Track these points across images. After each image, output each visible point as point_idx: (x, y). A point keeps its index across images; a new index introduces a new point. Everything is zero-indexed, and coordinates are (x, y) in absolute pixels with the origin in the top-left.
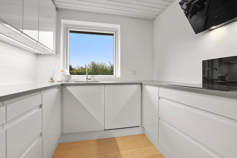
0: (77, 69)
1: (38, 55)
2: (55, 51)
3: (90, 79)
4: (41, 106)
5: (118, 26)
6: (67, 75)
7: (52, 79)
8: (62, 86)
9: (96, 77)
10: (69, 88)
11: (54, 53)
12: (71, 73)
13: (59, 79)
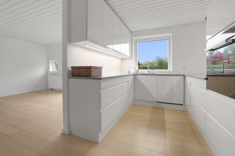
0: (143, 63)
1: (122, 59)
2: (130, 56)
3: (150, 72)
4: (128, 82)
5: (171, 34)
6: (137, 69)
7: (129, 71)
8: (135, 75)
9: (154, 70)
10: (138, 76)
11: (130, 57)
12: (139, 68)
13: (133, 71)
